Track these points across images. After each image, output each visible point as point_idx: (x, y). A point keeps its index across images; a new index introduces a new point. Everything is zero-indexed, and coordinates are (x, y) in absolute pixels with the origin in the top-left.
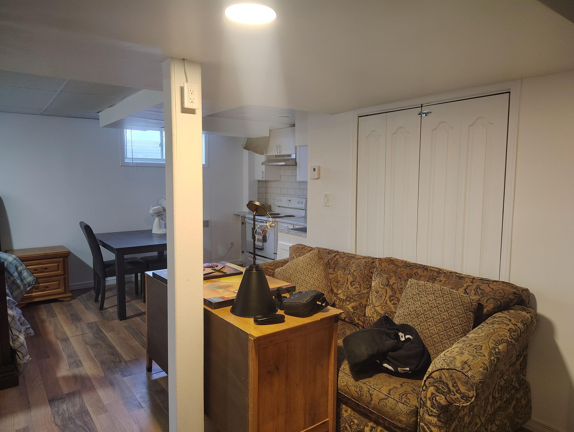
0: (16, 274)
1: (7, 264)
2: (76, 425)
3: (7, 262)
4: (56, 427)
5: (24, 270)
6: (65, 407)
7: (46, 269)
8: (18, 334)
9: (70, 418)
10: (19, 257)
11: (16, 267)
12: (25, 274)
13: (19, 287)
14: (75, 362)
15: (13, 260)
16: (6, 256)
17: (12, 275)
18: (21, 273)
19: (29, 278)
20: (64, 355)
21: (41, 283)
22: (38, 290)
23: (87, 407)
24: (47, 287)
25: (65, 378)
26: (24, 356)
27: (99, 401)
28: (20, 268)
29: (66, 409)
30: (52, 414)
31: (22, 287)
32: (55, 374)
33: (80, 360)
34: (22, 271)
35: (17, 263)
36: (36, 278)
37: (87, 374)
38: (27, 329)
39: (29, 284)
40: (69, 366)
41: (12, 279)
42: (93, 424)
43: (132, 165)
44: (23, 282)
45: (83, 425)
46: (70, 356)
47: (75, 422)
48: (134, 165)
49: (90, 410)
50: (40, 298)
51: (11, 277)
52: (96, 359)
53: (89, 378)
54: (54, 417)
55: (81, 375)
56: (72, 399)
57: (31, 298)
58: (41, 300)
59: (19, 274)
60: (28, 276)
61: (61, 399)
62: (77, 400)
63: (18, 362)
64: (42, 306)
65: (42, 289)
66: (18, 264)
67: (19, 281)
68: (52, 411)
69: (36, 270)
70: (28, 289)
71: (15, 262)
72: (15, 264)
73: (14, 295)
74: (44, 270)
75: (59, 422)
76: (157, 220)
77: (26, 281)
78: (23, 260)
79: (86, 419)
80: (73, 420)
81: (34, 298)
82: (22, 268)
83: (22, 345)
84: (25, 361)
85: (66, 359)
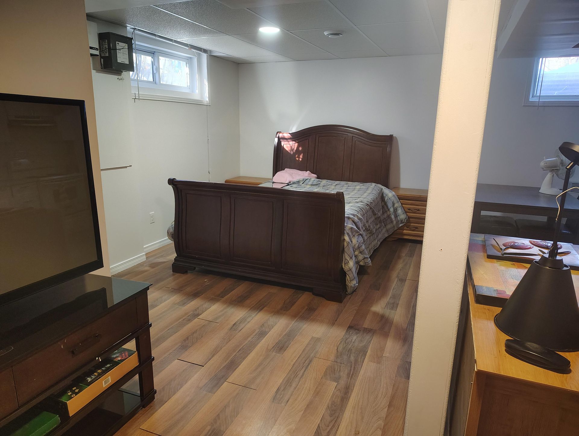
0: (392, 210)
1: (387, 199)
2: (349, 359)
3: (387, 197)
4: (336, 351)
5: (399, 207)
6: (355, 338)
7: (418, 210)
8: (348, 259)
9: (350, 350)
10: (397, 195)
11: (393, 203)
12: (400, 211)
13: (392, 222)
14: (394, 303)
15: (392, 196)
16: (388, 192)
17: (389, 210)
18: (396, 209)
19: (402, 216)
20: (390, 293)
21: (413, 223)
22: (409, 229)
23: (368, 349)
24: (417, 228)
25: (375, 314)
26: (351, 280)
27: (382, 349)
28: (396, 205)
29: (353, 341)
30: (342, 338)
31: (395, 222)
32: (371, 307)
33: (398, 304)
34: (398, 208)
35: (396, 200)
36: (408, 217)
37: (394, 320)
38: (365, 258)
39: (402, 222)
40: (386, 306)
41: (388, 213)
42: (361, 366)
43: (537, 105)
44: (397, 218)
45: (353, 362)
46: (394, 297)
47: (350, 356)
48: (539, 105)
49: (369, 352)
50: (409, 237)
51: (388, 211)
52: (411, 309)
53: (392, 323)
54: (341, 342)
55: (387, 318)
56: (365, 335)
57: (403, 234)
58: (410, 238)
59: (394, 210)
60: (401, 214)
61: (357, 330)
62: (367, 337)
63: (347, 283)
64: (410, 244)
65: (412, 229)
66: (395, 202)
67: (393, 217)
68: (344, 336)
69: (409, 210)
70: (400, 225)
71: (393, 198)
72: (392, 201)
73: (387, 228)
74: (417, 211)
75: (340, 349)
76: (549, 176)
77: (400, 218)
78: (400, 198)
79: (360, 358)
80: (351, 353)
81: (405, 235)
82: (398, 205)
83: (351, 270)
84: (352, 285)
85: (389, 297)
